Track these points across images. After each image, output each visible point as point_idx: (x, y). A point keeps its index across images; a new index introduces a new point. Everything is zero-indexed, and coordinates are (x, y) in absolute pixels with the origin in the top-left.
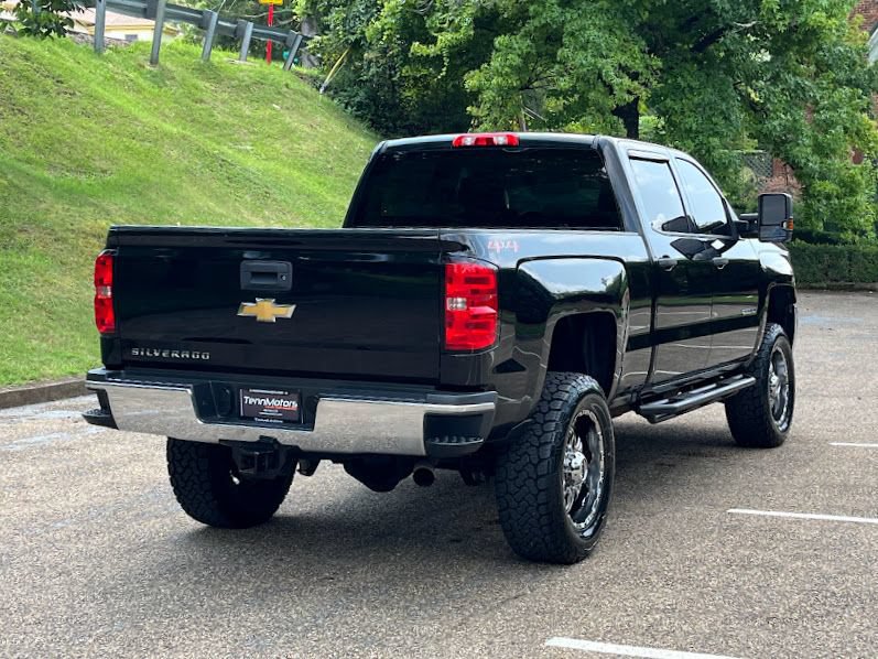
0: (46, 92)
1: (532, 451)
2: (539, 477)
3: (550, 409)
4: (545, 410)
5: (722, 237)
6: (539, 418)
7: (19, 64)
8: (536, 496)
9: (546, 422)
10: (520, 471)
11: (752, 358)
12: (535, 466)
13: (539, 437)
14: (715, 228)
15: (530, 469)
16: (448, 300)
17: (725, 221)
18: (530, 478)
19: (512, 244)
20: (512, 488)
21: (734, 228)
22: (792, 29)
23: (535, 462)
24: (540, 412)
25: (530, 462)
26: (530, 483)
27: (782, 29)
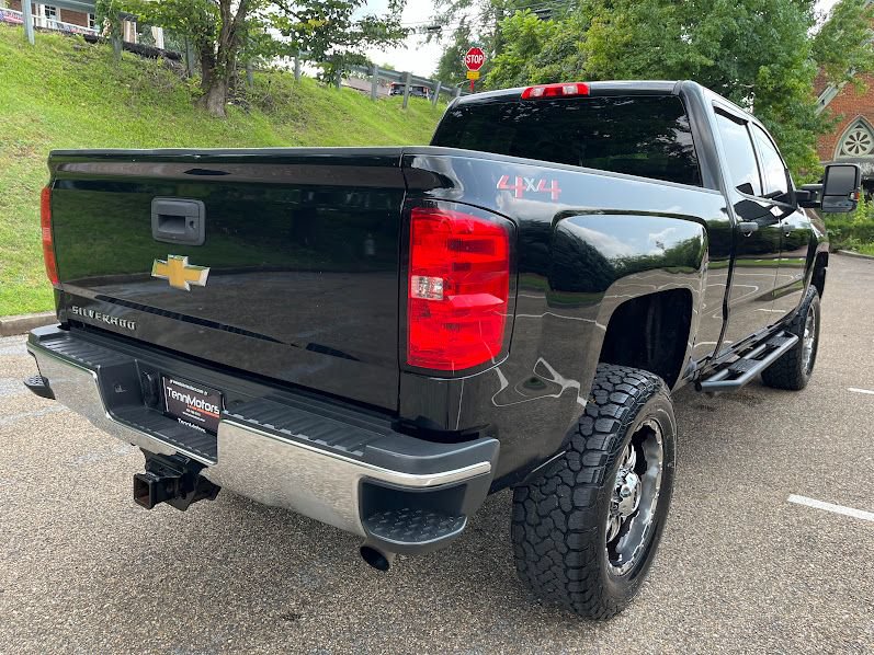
0: (336, 118)
1: (564, 492)
2: (568, 532)
3: (595, 432)
4: (587, 432)
5: (781, 204)
6: (579, 443)
7: (323, 102)
8: (564, 556)
9: (587, 450)
10: (543, 517)
11: (793, 317)
12: (567, 515)
13: (576, 473)
14: (777, 196)
15: (559, 517)
16: (415, 279)
17: (785, 191)
18: (556, 529)
19: (547, 185)
20: (532, 536)
21: (794, 198)
22: (777, 90)
23: (567, 508)
24: (580, 432)
25: (559, 507)
26: (558, 536)
27: (770, 89)
